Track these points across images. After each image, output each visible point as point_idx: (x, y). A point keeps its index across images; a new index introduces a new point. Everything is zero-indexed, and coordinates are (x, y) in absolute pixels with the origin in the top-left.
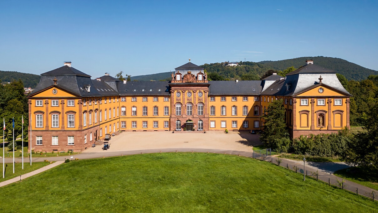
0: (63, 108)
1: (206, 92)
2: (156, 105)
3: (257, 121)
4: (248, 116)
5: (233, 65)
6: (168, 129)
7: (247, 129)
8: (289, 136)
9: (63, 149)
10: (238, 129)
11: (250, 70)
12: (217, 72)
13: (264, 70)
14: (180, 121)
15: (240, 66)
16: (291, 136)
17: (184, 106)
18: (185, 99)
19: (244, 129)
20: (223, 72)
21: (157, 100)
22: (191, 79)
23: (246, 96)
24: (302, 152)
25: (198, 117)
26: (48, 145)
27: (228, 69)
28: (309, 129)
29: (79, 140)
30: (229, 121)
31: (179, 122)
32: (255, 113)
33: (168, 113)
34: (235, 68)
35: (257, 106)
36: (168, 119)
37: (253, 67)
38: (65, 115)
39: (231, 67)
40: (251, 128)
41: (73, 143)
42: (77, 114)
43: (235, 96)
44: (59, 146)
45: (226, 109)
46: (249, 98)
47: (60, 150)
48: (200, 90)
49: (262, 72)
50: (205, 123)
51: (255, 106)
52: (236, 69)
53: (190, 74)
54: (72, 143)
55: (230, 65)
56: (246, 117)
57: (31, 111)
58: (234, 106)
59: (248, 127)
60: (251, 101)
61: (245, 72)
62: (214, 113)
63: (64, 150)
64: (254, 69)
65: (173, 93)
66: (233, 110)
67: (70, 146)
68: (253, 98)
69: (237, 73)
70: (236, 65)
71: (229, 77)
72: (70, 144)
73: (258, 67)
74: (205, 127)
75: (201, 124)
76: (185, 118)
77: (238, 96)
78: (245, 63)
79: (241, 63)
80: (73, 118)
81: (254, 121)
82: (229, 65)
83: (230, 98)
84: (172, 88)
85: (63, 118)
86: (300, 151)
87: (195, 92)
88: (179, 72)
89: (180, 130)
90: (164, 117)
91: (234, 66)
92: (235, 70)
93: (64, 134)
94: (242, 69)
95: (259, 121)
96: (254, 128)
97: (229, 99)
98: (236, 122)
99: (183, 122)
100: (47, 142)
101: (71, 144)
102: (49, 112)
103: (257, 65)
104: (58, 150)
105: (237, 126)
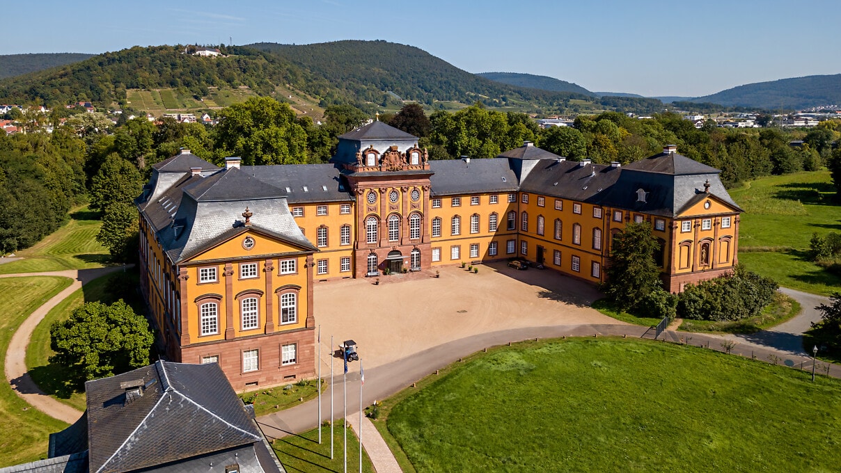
0: (268, 282)
1: (426, 189)
2: (321, 224)
3: (511, 240)
4: (498, 233)
5: (207, 53)
6: (350, 274)
7: (496, 257)
8: (661, 285)
9: (272, 377)
10: (481, 258)
11: (249, 68)
12: (172, 69)
13: (278, 67)
14: (375, 254)
15: (224, 56)
16: (666, 287)
17: (383, 221)
18: (385, 206)
19: (490, 258)
20: (188, 70)
21: (326, 212)
22: (398, 163)
23: (494, 194)
24: (702, 316)
25: (410, 242)
26: (235, 375)
27: (199, 64)
28: (690, 270)
29: (308, 351)
30: (465, 244)
31: (373, 257)
32: (510, 224)
33: (349, 240)
34: (215, 62)
35: (512, 211)
36: (349, 254)
37: (254, 61)
38: (275, 296)
39: (205, 57)
40: (502, 255)
41: (294, 360)
42: (303, 292)
43: (476, 195)
44: (260, 373)
45: (460, 222)
46: (500, 196)
47: (264, 380)
48: (416, 186)
49: (275, 73)
50: (425, 255)
51: (510, 212)
52: (218, 65)
53: (395, 151)
54: (291, 361)
55: (202, 53)
56: (493, 234)
57: (186, 296)
58: (475, 215)
59: (497, 254)
60: (504, 202)
61: (239, 72)
62: (439, 231)
63: (274, 378)
64: (257, 66)
65: (361, 194)
66: (472, 222)
67: (287, 369)
68: (506, 196)
69: (222, 75)
70: (215, 54)
71: (204, 83)
72: (287, 362)
73: (264, 61)
74: (425, 261)
75: (415, 256)
76: (386, 247)
77: (482, 194)
78: (232, 51)
79: (223, 49)
80: (292, 301)
81: (508, 241)
82: (197, 53)
83: (469, 198)
84: (360, 183)
85: (269, 305)
86: (700, 313)
87: (405, 192)
88: (374, 148)
89: (375, 274)
90: (341, 248)
91: (211, 56)
92: (214, 66)
93: (272, 343)
94: (232, 65)
95: (515, 240)
96: (507, 254)
97: (466, 200)
98: (477, 246)
99: (383, 256)
100: (231, 367)
101: (289, 363)
102: (235, 293)
103: (262, 57)
104: (260, 380)
105: (478, 254)
